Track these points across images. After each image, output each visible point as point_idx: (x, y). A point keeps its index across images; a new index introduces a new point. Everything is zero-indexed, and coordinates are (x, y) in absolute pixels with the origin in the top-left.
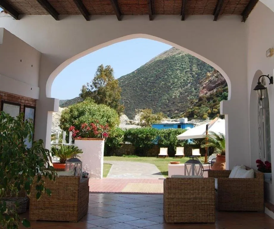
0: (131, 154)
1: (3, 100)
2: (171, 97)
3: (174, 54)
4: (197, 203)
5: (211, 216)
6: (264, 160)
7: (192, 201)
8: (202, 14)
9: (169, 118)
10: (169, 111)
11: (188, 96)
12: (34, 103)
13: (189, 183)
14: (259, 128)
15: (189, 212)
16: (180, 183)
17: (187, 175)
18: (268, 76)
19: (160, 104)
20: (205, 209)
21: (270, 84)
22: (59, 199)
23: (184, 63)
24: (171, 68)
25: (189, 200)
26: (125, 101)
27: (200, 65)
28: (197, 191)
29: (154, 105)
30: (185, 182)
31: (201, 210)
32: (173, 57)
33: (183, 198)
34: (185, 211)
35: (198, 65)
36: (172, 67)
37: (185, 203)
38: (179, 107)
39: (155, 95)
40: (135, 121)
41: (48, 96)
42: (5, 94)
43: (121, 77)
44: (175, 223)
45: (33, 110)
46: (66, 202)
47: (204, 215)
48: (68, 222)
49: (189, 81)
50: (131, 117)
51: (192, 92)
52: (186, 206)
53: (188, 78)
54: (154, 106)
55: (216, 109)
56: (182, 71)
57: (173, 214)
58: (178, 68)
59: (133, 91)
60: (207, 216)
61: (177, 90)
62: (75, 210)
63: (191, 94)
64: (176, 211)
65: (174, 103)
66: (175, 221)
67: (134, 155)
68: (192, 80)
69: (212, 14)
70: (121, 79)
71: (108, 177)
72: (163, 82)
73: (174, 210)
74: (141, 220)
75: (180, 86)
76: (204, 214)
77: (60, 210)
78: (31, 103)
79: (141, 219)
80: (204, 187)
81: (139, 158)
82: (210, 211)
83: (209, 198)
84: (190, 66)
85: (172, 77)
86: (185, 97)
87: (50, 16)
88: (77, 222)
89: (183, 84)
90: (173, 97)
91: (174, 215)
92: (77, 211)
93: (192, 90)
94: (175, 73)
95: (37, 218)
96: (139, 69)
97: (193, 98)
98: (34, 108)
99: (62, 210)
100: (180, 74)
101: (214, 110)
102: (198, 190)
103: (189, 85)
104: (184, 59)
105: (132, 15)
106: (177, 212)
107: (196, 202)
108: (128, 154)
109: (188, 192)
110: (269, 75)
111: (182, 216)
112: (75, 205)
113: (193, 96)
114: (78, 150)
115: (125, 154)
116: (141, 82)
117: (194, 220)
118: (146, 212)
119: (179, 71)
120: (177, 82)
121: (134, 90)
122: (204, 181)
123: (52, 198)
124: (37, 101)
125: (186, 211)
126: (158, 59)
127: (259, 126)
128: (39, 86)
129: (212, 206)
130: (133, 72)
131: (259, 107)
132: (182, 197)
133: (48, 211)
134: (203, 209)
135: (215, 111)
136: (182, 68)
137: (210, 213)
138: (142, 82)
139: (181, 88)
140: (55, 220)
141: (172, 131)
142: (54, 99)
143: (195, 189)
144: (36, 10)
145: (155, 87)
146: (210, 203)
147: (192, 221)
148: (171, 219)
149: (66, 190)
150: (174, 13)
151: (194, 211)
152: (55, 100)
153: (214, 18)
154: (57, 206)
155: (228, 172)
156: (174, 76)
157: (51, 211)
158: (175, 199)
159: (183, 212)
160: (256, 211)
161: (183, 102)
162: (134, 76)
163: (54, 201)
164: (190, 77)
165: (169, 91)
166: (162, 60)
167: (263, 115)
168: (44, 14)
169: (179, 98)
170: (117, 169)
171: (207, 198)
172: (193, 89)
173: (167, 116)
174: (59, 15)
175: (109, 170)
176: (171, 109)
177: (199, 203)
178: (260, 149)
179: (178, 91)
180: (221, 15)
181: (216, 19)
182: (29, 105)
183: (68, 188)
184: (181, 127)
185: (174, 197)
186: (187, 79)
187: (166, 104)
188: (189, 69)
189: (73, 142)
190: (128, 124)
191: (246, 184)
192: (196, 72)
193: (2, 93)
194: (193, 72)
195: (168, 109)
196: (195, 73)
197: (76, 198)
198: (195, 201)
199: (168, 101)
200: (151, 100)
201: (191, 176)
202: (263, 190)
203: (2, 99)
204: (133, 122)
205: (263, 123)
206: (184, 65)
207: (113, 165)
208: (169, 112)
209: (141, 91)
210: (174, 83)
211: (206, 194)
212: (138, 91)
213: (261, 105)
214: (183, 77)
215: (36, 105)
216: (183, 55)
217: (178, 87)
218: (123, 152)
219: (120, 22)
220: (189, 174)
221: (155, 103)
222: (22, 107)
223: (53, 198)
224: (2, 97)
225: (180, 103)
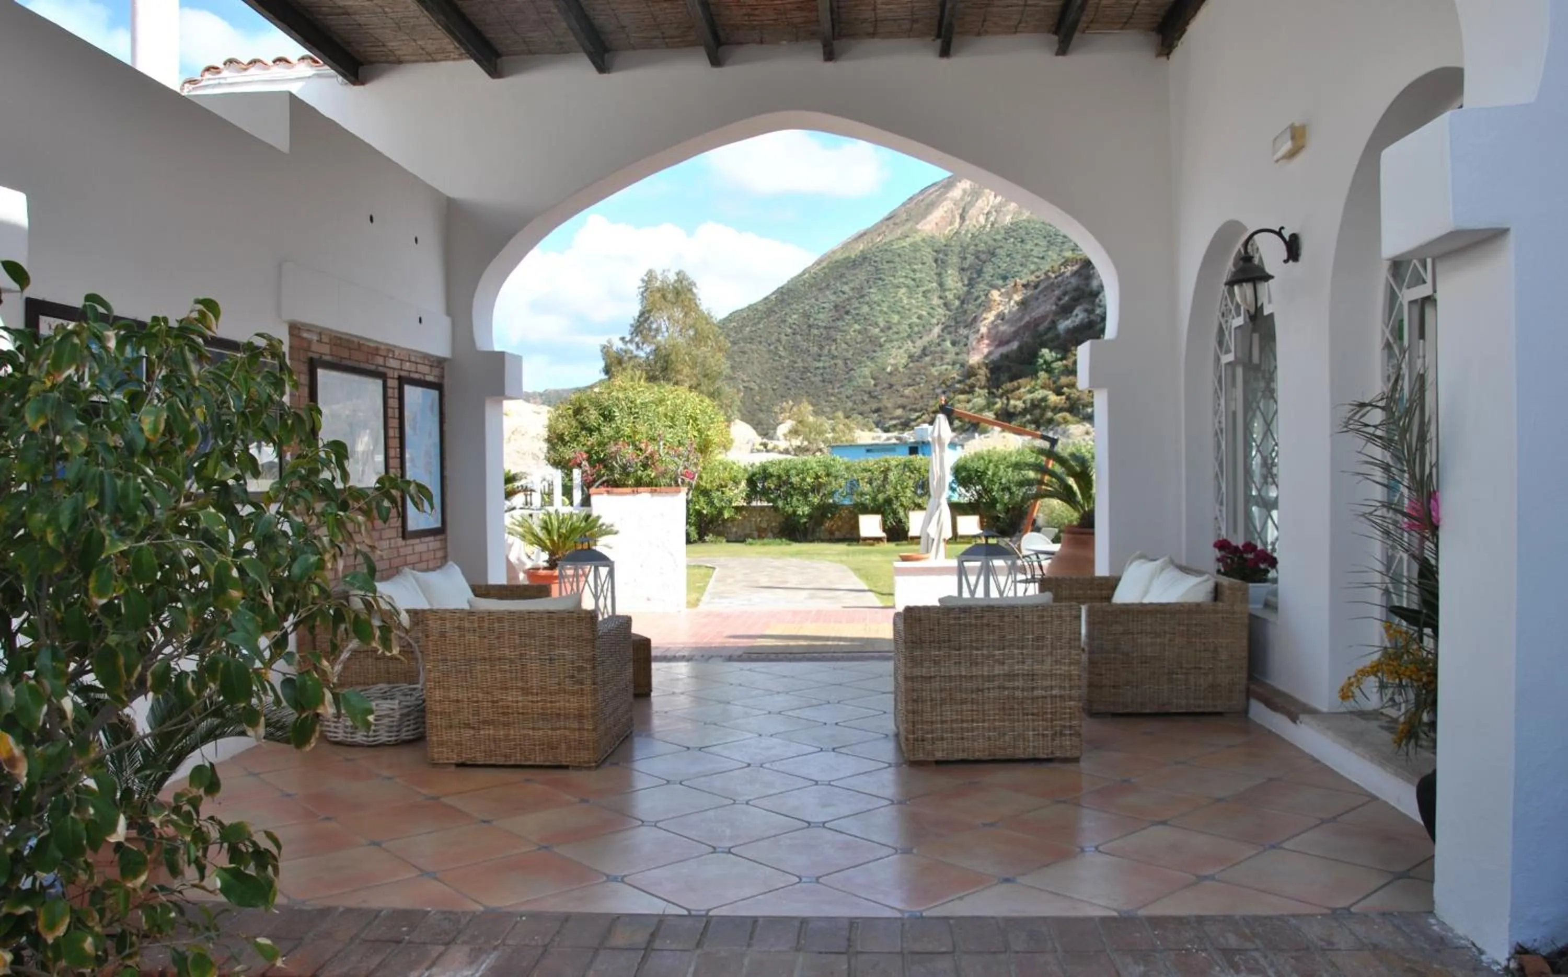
0: (770, 534)
1: (316, 356)
2: (884, 369)
3: (887, 240)
4: (1018, 694)
5: (1065, 735)
6: (1239, 541)
7: (999, 687)
8: (1015, 32)
9: (878, 430)
10: (877, 410)
11: (933, 365)
12: (436, 372)
13: (988, 625)
14: (1216, 434)
15: (986, 725)
16: (954, 625)
17: (966, 594)
18: (1279, 234)
19: (850, 392)
20: (1046, 713)
21: (1286, 261)
22: (526, 691)
23: (920, 266)
24: (880, 283)
25: (989, 681)
26: (745, 384)
27: (968, 269)
28: (1016, 651)
29: (832, 395)
30: (973, 621)
31: (1030, 717)
32: (885, 249)
33: (965, 676)
34: (973, 721)
35: (963, 269)
36: (883, 280)
37: (972, 692)
38: (907, 397)
39: (836, 364)
40: (775, 442)
41: (482, 345)
42: (320, 334)
43: (731, 315)
44: (938, 763)
45: (435, 394)
46: (551, 702)
47: (1041, 732)
48: (567, 767)
49: (934, 321)
50: (765, 430)
51: (945, 352)
52: (978, 703)
53: (931, 311)
54: (833, 398)
55: (1020, 399)
56: (911, 292)
57: (932, 732)
58: (902, 280)
59: (767, 356)
60: (1055, 734)
61: (900, 348)
62: (586, 727)
63: (942, 359)
64: (942, 722)
65: (891, 386)
66: (939, 755)
67: (780, 538)
68: (945, 316)
69: (1049, 32)
70: (731, 321)
71: (702, 607)
72: (857, 327)
73: (934, 719)
74: (821, 753)
75: (909, 336)
76: (1044, 730)
77: (533, 729)
78: (426, 369)
79: (822, 750)
80: (1039, 638)
81: (796, 547)
82: (1061, 719)
83: (1060, 675)
84: (939, 275)
85: (885, 309)
86: (925, 368)
87: (470, 66)
88: (597, 767)
89: (916, 329)
90: (889, 369)
91: (935, 735)
92: (594, 730)
93: (944, 347)
94: (894, 297)
95: (455, 759)
96: (782, 288)
97: (946, 370)
98: (438, 386)
99: (539, 729)
100: (909, 298)
101: (1012, 402)
102: (1023, 648)
103: (937, 330)
104: (918, 255)
105: (762, 42)
106: (945, 726)
107: (1014, 688)
108: (761, 534)
109: (983, 655)
110: (1282, 228)
111: (962, 739)
112: (585, 713)
113: (948, 364)
114: (603, 525)
115: (753, 538)
116: (790, 328)
117: (1005, 749)
118: (837, 724)
119: (903, 290)
120: (899, 323)
121: (770, 351)
122: (1043, 617)
123: (502, 689)
124: (446, 365)
125: (978, 722)
126: (839, 256)
127: (1217, 425)
128: (449, 312)
129: (1072, 703)
130: (766, 298)
131: (1218, 359)
132: (963, 673)
133: (491, 732)
134: (1037, 715)
135: (1015, 407)
136: (914, 280)
137: (1065, 726)
138: (794, 326)
139: (913, 342)
140: (518, 763)
141: (893, 463)
142: (502, 354)
143: (1009, 646)
144: (415, 40)
145: (835, 340)
146: (1063, 693)
147: (1000, 754)
148: (924, 749)
149: (550, 659)
150: (911, 30)
151: (1004, 721)
152: (506, 356)
153: (1056, 47)
154: (523, 713)
155: (1111, 583)
156: (889, 307)
157: (502, 733)
158: (938, 679)
159: (965, 725)
160: (1220, 714)
161: (919, 384)
162: (770, 312)
163: (510, 698)
164: (939, 306)
165: (875, 351)
166: (853, 257)
167: (1234, 384)
168: (447, 59)
169: (906, 372)
170: (730, 580)
171: (1051, 675)
172: (948, 344)
173: (874, 426)
174: (499, 61)
175: (705, 586)
176: (880, 405)
177: (1025, 693)
178: (1221, 504)
179: (902, 351)
180: (1083, 32)
181: (1063, 50)
182: (416, 376)
183: (557, 652)
184: (920, 449)
185: (933, 674)
186: (929, 314)
187: (867, 389)
188: (935, 285)
189: (586, 502)
190: (759, 451)
191: (1186, 622)
192: (955, 291)
193: (308, 330)
194: (947, 293)
195: (875, 406)
196: (955, 294)
197: (588, 687)
198: (1010, 684)
199: (873, 382)
200: (823, 381)
201: (981, 599)
202: (1245, 642)
203: (311, 354)
204: (770, 446)
205: (1234, 414)
206: (921, 271)
207: (717, 570)
208: (876, 415)
209: (791, 355)
210: (890, 328)
211: (1049, 660)
212: (783, 354)
213: (1228, 351)
214: (918, 307)
215: (442, 377)
216: (915, 243)
217: (903, 338)
218: (748, 531)
219: (716, 70)
220: (972, 592)
221: (833, 388)
222: (393, 383)
223: (506, 689)
224: (309, 347)
225: (909, 385)
